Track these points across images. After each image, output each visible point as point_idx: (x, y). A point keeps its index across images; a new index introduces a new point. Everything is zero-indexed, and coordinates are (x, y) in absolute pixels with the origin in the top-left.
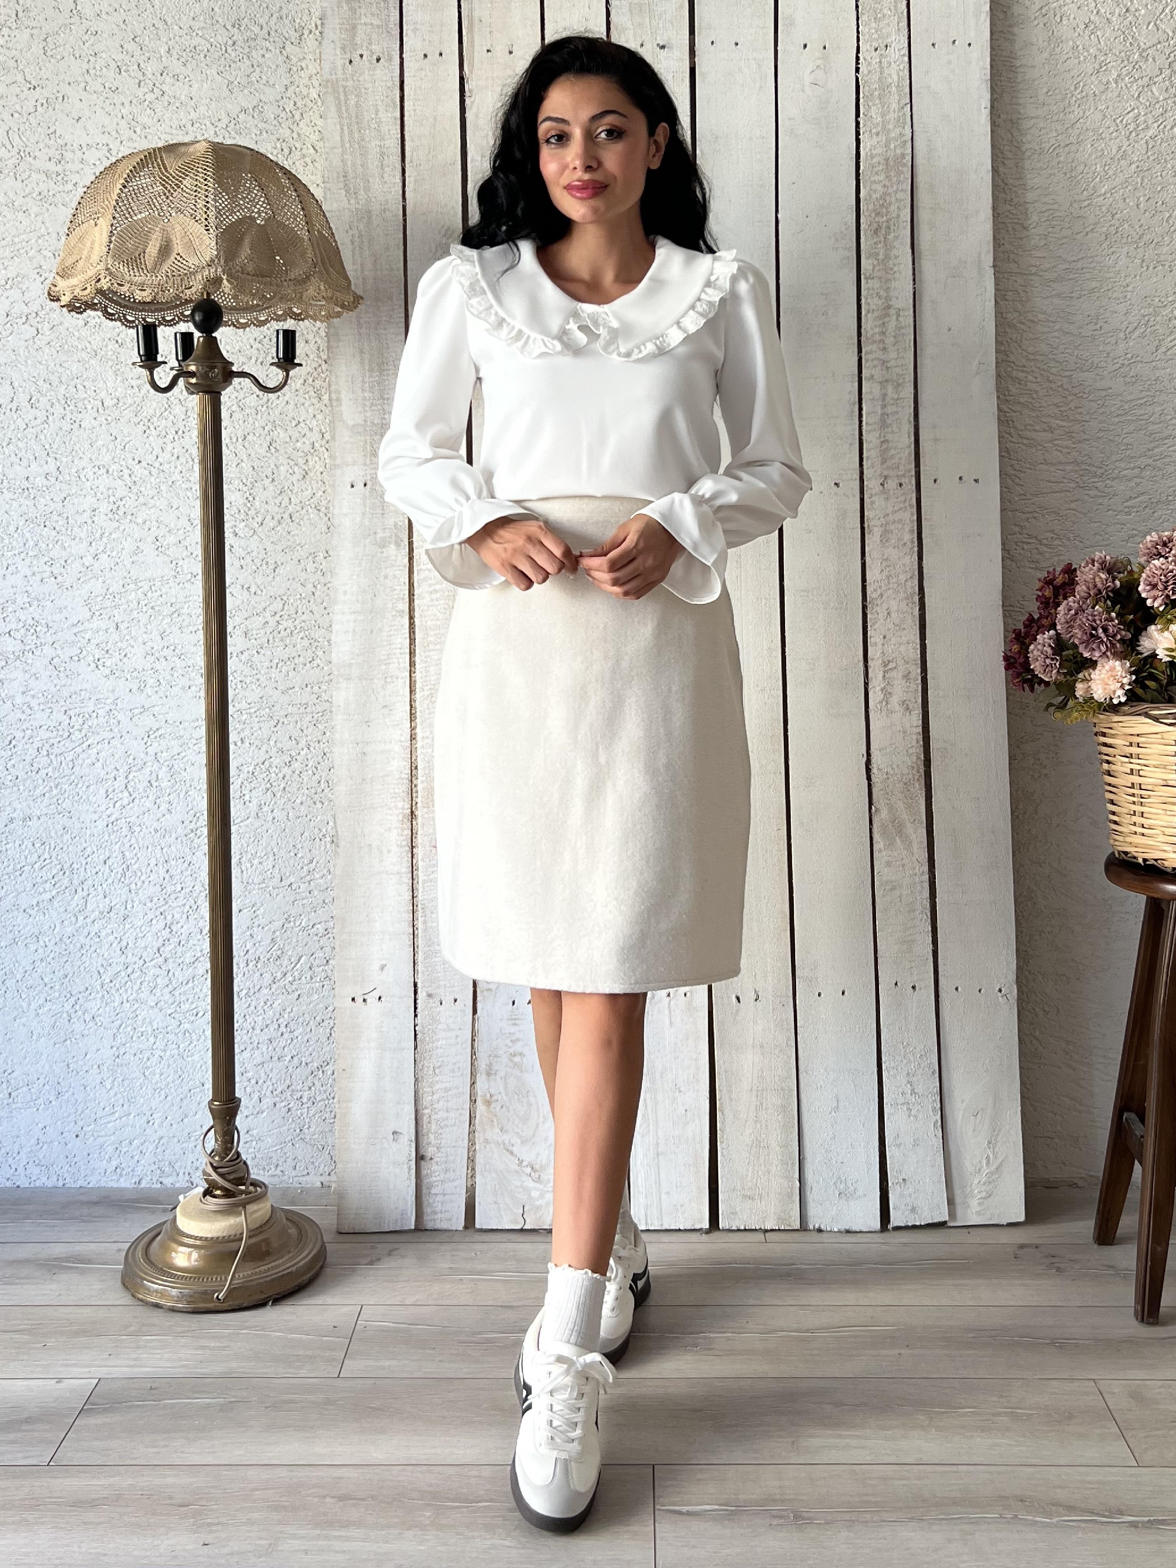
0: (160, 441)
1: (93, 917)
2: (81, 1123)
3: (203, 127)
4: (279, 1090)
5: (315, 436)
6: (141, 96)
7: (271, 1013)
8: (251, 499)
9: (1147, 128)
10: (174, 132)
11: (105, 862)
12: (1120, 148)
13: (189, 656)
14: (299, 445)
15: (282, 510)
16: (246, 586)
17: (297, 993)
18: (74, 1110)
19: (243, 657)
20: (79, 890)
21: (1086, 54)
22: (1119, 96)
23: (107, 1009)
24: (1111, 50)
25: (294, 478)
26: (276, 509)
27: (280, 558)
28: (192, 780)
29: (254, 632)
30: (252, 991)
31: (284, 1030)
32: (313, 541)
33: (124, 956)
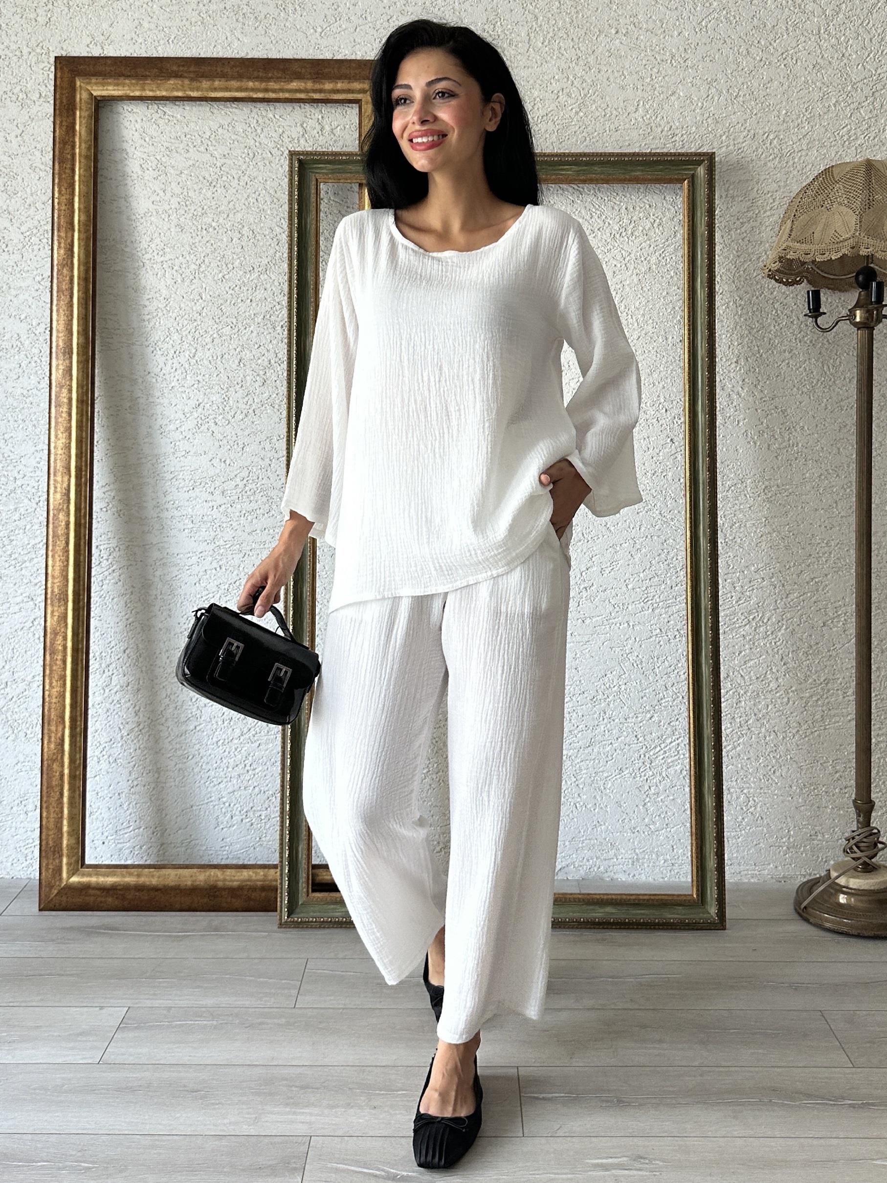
0: (164, 359)
1: (115, 690)
2: (106, 834)
3: (193, 138)
4: (245, 810)
5: (271, 355)
6: (149, 115)
7: (240, 757)
8: (227, 399)
9: (857, 139)
10: (173, 141)
11: (124, 652)
12: (837, 153)
13: (183, 508)
14: (260, 361)
15: (248, 407)
16: (223, 460)
17: (258, 742)
18: (101, 825)
19: (222, 509)
20: (106, 671)
21: (813, 86)
22: (837, 116)
23: (125, 754)
24: (831, 83)
25: (257, 385)
26: (244, 406)
27: (247, 440)
28: (185, 594)
29: (229, 492)
30: (227, 741)
31: (249, 768)
32: (269, 428)
33: (137, 717)
